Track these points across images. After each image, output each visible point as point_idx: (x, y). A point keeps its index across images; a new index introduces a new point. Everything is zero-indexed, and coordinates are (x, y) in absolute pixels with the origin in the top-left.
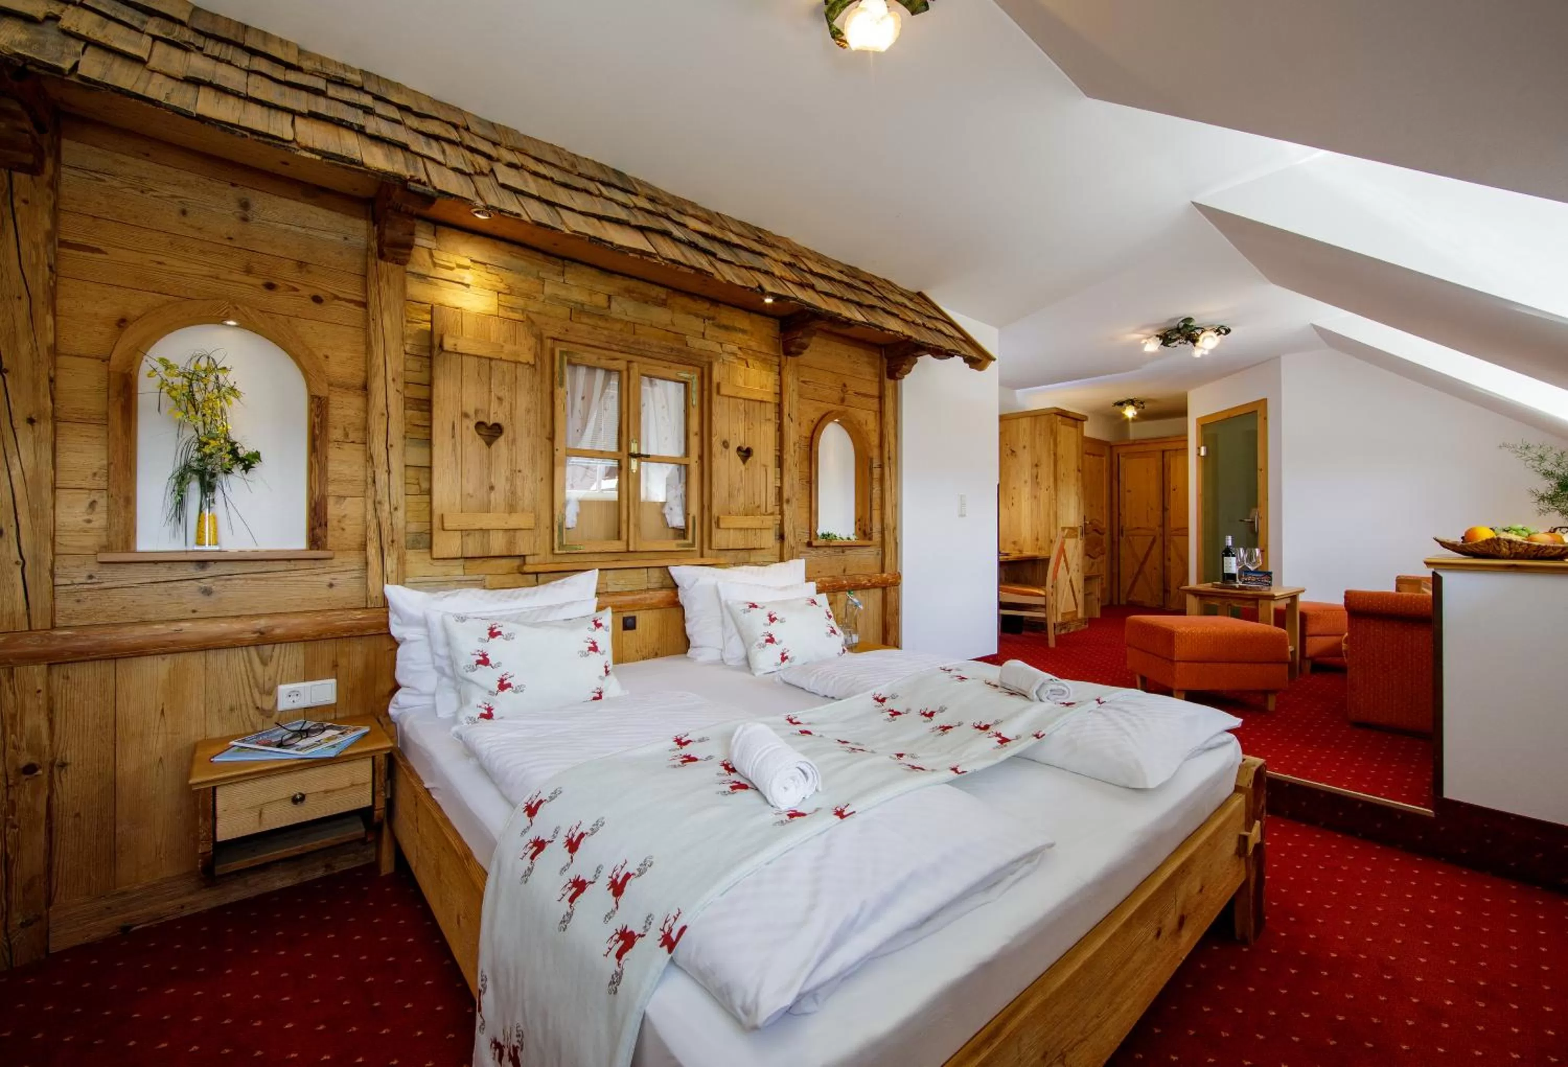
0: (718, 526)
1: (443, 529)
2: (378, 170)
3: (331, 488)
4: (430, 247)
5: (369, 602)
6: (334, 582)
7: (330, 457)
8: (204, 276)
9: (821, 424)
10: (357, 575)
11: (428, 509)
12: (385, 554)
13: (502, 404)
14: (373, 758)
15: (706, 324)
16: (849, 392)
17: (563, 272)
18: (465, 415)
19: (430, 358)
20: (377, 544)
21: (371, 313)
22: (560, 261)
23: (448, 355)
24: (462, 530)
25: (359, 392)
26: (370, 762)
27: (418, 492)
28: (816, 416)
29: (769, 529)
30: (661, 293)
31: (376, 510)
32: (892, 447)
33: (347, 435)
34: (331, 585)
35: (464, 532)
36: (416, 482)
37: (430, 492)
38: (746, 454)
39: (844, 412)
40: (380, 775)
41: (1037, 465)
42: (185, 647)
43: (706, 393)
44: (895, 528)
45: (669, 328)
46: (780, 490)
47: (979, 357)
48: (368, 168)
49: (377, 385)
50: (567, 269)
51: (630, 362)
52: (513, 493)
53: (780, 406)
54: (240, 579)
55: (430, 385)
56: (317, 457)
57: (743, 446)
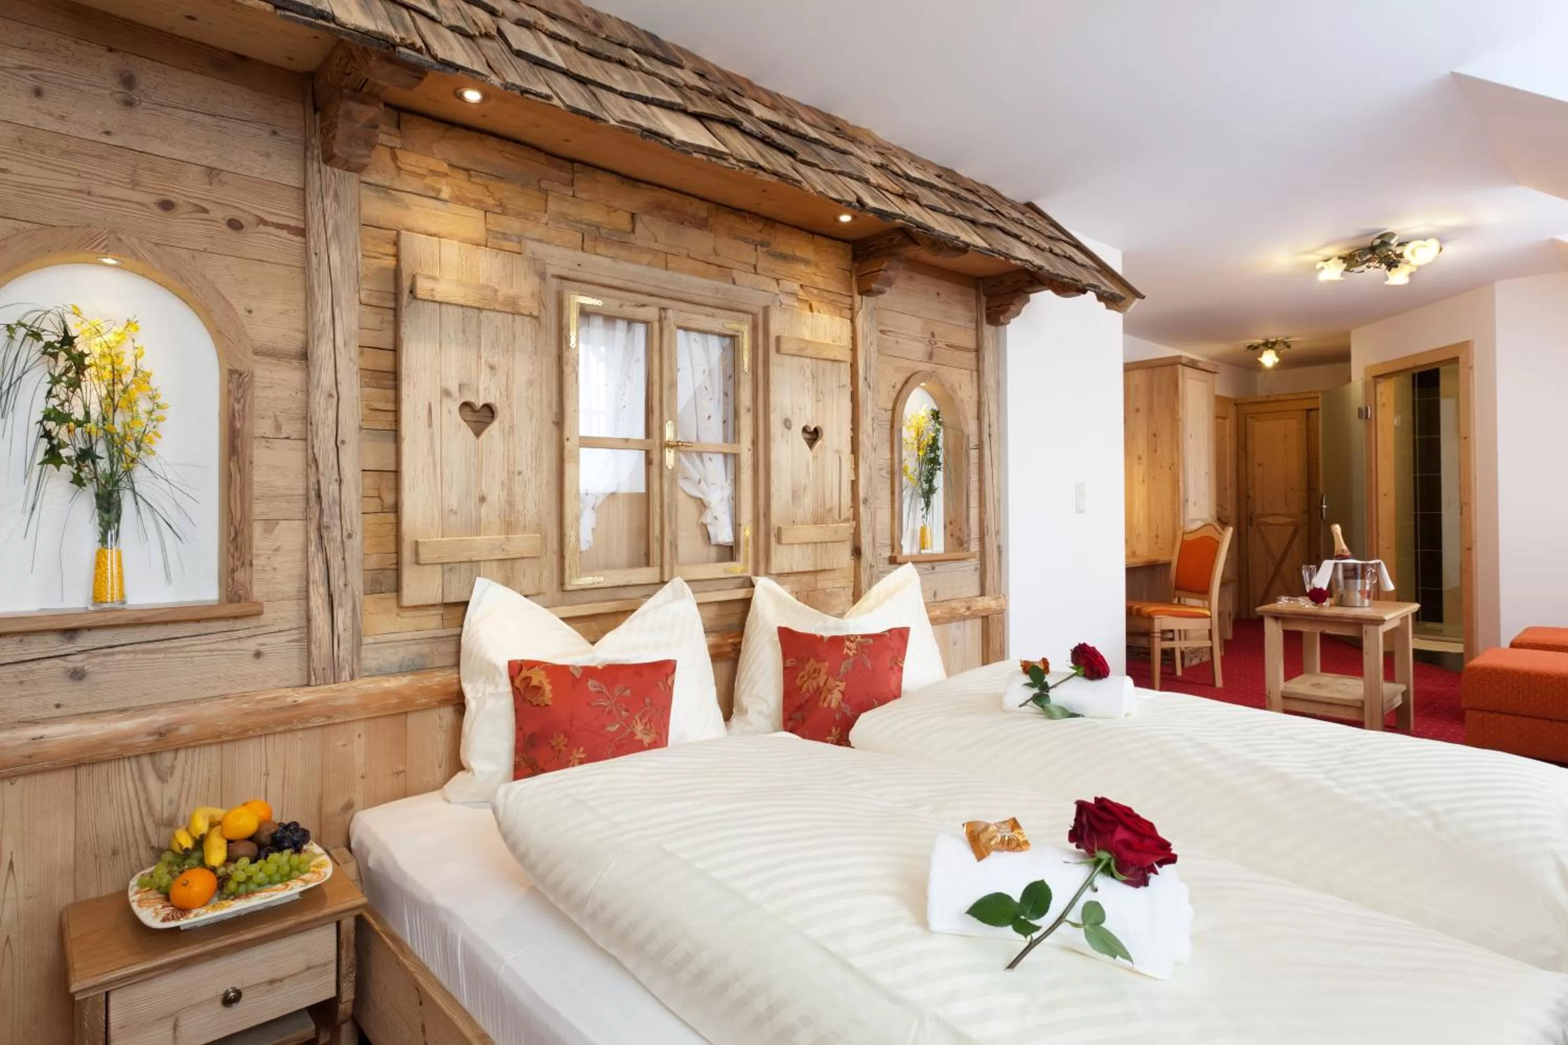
0: (779, 541)
1: (417, 563)
2: (356, 30)
3: (258, 508)
4: (392, 145)
5: (313, 678)
6: (262, 649)
7: (255, 461)
8: (70, 190)
9: (904, 392)
10: (296, 637)
11: (393, 533)
12: (336, 604)
13: (495, 375)
14: (338, 924)
15: (759, 251)
16: (939, 344)
17: (572, 181)
18: (446, 393)
19: (396, 311)
20: (323, 590)
21: (312, 244)
22: (569, 165)
23: (420, 303)
24: (442, 564)
25: (295, 363)
26: (332, 929)
27: (380, 509)
28: (899, 379)
29: (843, 541)
30: (700, 209)
31: (321, 537)
32: (993, 418)
33: (278, 427)
34: (258, 655)
35: (445, 566)
36: (376, 494)
37: (397, 508)
38: (813, 436)
39: (933, 372)
40: (347, 950)
41: (1155, 435)
42: (47, 765)
43: (761, 351)
44: (997, 533)
45: (712, 259)
46: (854, 484)
47: (1121, 294)
48: (343, 25)
49: (322, 351)
50: (578, 175)
51: (664, 309)
52: (511, 504)
53: (854, 366)
54: (127, 653)
55: (396, 350)
56: (238, 462)
57: (809, 425)
